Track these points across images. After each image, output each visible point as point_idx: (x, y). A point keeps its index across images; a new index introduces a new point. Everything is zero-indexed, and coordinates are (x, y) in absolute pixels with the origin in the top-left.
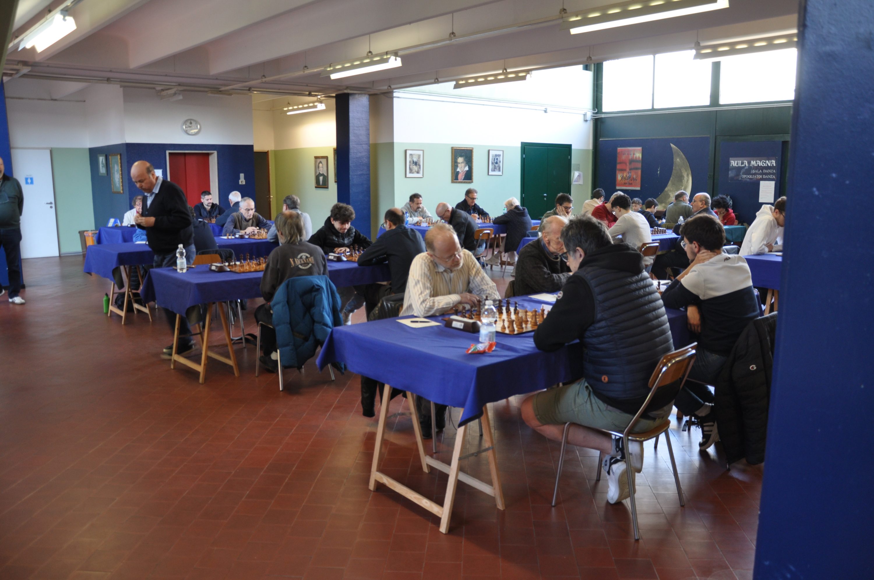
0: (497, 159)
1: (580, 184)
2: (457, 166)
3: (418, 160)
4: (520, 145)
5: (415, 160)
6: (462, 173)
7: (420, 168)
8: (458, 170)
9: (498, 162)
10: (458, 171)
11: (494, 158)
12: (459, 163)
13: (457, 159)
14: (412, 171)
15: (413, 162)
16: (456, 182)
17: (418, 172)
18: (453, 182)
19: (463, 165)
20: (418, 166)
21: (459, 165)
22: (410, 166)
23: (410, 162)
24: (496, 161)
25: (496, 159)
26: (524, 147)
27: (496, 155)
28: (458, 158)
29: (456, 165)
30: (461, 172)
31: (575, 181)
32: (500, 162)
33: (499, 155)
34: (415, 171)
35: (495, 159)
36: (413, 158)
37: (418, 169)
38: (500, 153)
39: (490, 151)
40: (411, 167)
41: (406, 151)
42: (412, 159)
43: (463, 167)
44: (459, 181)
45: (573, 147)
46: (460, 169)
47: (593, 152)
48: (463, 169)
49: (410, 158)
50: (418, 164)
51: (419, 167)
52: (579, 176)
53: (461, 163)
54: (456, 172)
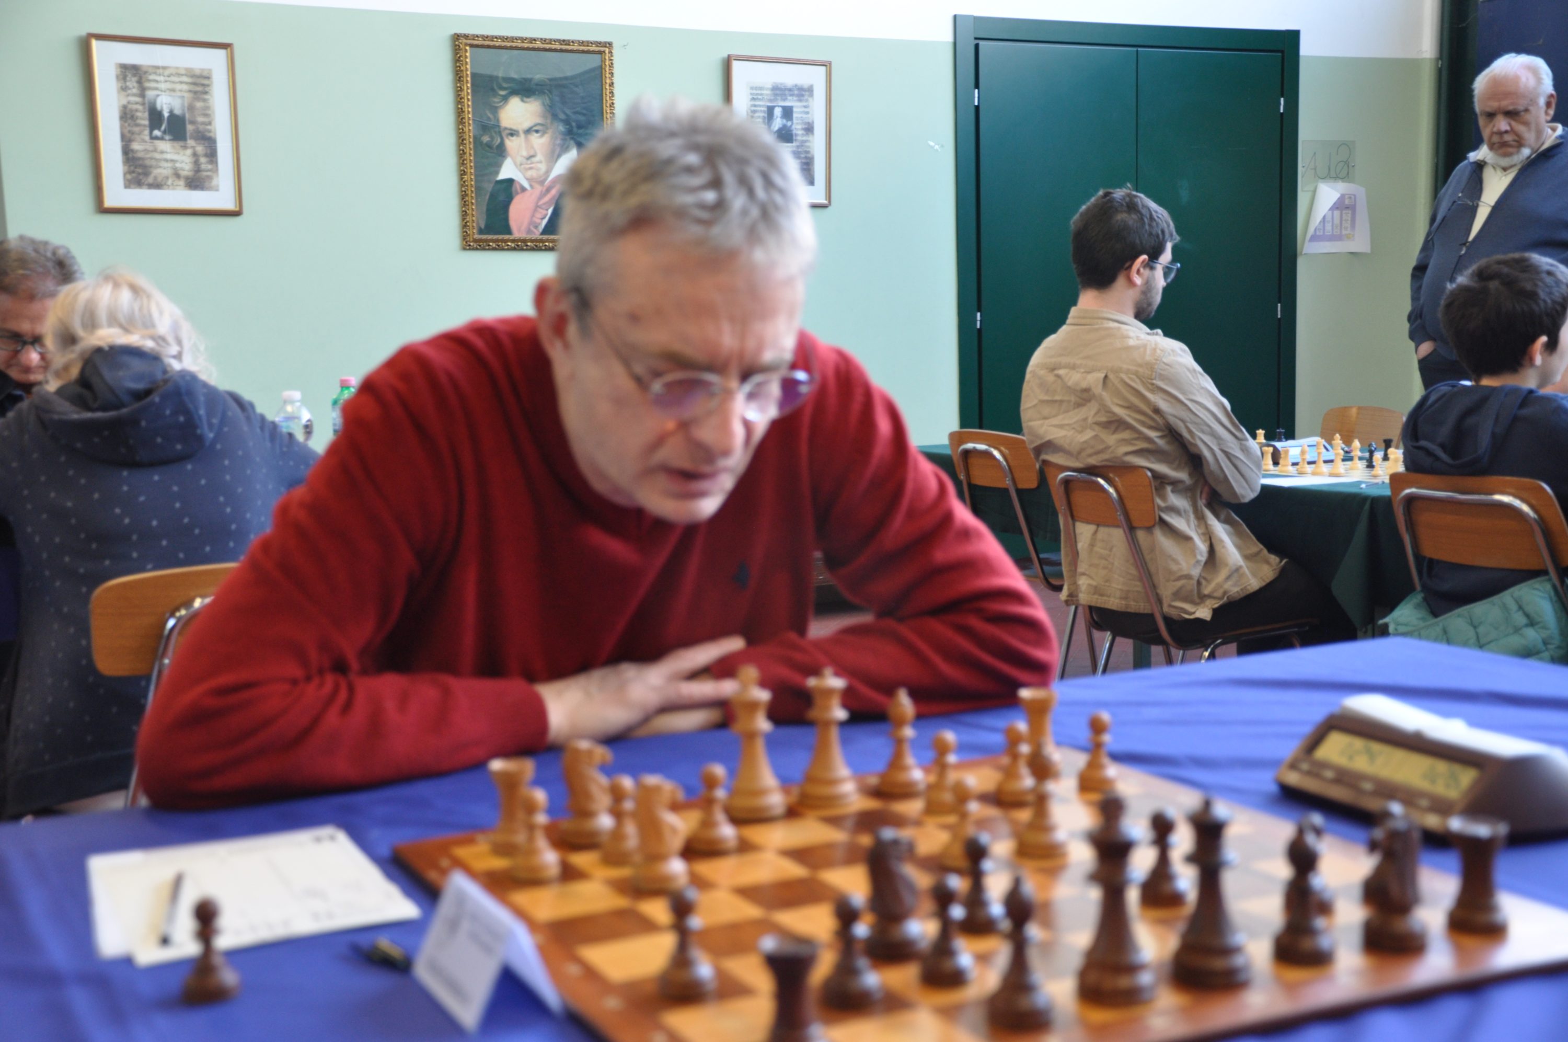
0: (788, 113)
1: (1352, 253)
2: (501, 152)
3: (191, 108)
4: (947, 36)
5: (166, 103)
6: (539, 189)
7: (212, 155)
8: (507, 171)
9: (797, 128)
10: (510, 182)
11: (763, 104)
12: (513, 133)
13: (495, 110)
14: (146, 174)
15: (155, 116)
16: (499, 247)
17: (196, 182)
18: (470, 243)
19: (540, 142)
20: (191, 142)
21: (511, 144)
22: (126, 141)
23: (126, 115)
24: (778, 123)
25: (778, 112)
26: (977, 47)
27: (779, 91)
28: (505, 99)
29: (489, 146)
30: (526, 184)
31: (1314, 238)
32: (809, 129)
33: (804, 92)
34: (178, 176)
35: (770, 111)
36: (150, 94)
37: (196, 163)
38: (814, 77)
39: (736, 66)
40: (136, 146)
41: (84, 47)
42: (142, 94)
43: (539, 157)
44: (517, 234)
45: (1306, 49)
46: (519, 166)
47: (1440, 71)
48: (543, 167)
49: (124, 89)
50: (190, 128)
51: (200, 149)
52: (1343, 206)
53: (528, 131)
54: (489, 187)
